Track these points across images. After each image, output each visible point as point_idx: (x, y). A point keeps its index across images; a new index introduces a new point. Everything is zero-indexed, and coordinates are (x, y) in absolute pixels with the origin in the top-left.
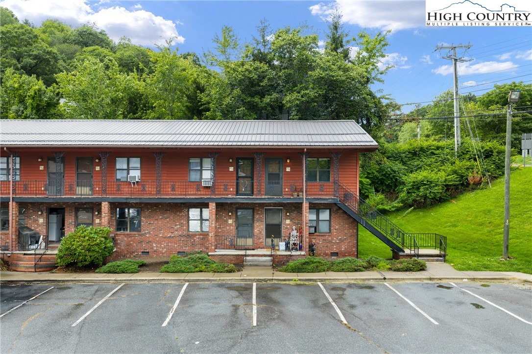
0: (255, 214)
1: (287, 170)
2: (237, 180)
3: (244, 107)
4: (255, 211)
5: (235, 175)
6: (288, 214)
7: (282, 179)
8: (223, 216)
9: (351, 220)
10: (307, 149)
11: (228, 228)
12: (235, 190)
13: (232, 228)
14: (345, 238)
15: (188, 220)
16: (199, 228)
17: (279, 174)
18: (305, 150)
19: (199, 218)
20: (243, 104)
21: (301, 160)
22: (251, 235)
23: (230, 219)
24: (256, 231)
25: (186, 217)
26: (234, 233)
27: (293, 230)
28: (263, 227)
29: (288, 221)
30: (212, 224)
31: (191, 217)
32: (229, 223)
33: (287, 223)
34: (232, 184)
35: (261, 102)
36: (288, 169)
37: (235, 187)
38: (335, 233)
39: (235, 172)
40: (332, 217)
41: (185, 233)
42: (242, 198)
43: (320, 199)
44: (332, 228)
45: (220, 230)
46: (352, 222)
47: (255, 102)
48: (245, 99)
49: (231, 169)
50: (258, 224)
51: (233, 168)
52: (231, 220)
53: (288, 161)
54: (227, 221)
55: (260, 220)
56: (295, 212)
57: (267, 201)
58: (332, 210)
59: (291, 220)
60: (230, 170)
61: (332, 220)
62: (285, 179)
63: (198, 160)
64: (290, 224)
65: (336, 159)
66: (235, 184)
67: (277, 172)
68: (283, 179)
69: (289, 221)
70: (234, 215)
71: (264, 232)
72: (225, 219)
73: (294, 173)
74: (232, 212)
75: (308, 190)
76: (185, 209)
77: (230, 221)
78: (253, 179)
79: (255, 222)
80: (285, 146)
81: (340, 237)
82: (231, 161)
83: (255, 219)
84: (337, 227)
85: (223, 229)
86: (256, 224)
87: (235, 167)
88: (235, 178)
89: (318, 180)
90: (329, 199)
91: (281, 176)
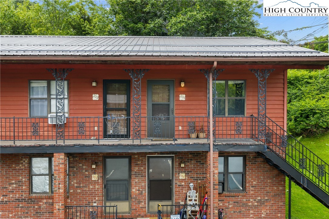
0: (133, 165)
1: (181, 99)
2: (105, 114)
3: (126, 33)
4: (133, 161)
5: (101, 107)
6: (183, 165)
7: (173, 113)
8: (83, 169)
9: (275, 172)
10: (218, 63)
11: (91, 187)
12: (101, 129)
13: (97, 187)
14: (266, 198)
15: (30, 175)
16: (48, 187)
17: (169, 105)
18: (215, 64)
19: (47, 172)
20: (126, 30)
21: (206, 82)
22: (127, 197)
23: (95, 173)
24: (134, 190)
25: (27, 172)
26: (100, 194)
27: (189, 189)
28: (145, 184)
29: (182, 176)
30: (59, 189)
31: (35, 170)
32: (93, 179)
33: (181, 178)
34: (96, 120)
35: (145, 28)
36: (182, 97)
37: (101, 125)
38: (251, 192)
39: (102, 103)
40: (247, 169)
41: (24, 195)
42: (109, 145)
43: (236, 145)
44: (247, 185)
45: (79, 191)
46: (277, 176)
47: (138, 28)
48: (128, 25)
49: (96, 97)
50: (137, 180)
51: (98, 95)
52: (96, 175)
53: (183, 85)
54: (89, 177)
55: (139, 174)
56: (192, 162)
57: (150, 149)
58: (247, 158)
59: (187, 174)
60: (94, 99)
61: (247, 173)
62: (178, 111)
63: (44, 84)
64: (185, 179)
65: (262, 81)
66: (101, 120)
67: (165, 102)
68: (175, 112)
69: (184, 175)
70: (101, 167)
71: (146, 193)
72: (87, 173)
73: (190, 103)
74: (96, 163)
75: (217, 132)
76: (24, 160)
77: (95, 177)
78: (128, 114)
79: (133, 177)
80: (181, 56)
81: (260, 198)
82: (94, 84)
83: (133, 173)
84: (254, 183)
85: (85, 189)
86: (135, 181)
87: (102, 95)
88: (102, 111)
89: (227, 115)
90: (251, 145)
91: (171, 107)
